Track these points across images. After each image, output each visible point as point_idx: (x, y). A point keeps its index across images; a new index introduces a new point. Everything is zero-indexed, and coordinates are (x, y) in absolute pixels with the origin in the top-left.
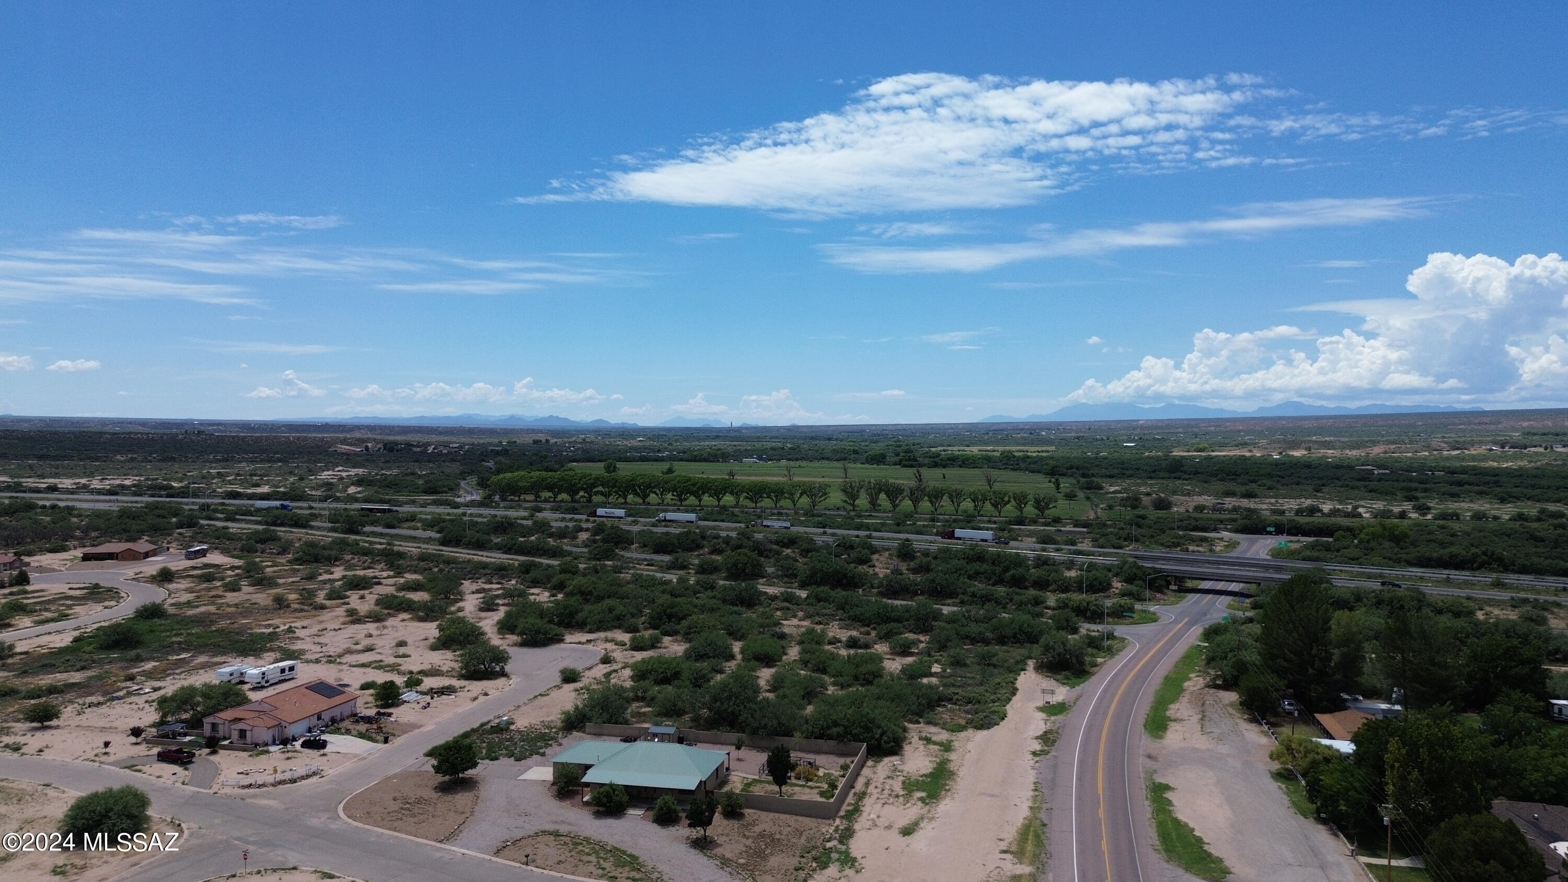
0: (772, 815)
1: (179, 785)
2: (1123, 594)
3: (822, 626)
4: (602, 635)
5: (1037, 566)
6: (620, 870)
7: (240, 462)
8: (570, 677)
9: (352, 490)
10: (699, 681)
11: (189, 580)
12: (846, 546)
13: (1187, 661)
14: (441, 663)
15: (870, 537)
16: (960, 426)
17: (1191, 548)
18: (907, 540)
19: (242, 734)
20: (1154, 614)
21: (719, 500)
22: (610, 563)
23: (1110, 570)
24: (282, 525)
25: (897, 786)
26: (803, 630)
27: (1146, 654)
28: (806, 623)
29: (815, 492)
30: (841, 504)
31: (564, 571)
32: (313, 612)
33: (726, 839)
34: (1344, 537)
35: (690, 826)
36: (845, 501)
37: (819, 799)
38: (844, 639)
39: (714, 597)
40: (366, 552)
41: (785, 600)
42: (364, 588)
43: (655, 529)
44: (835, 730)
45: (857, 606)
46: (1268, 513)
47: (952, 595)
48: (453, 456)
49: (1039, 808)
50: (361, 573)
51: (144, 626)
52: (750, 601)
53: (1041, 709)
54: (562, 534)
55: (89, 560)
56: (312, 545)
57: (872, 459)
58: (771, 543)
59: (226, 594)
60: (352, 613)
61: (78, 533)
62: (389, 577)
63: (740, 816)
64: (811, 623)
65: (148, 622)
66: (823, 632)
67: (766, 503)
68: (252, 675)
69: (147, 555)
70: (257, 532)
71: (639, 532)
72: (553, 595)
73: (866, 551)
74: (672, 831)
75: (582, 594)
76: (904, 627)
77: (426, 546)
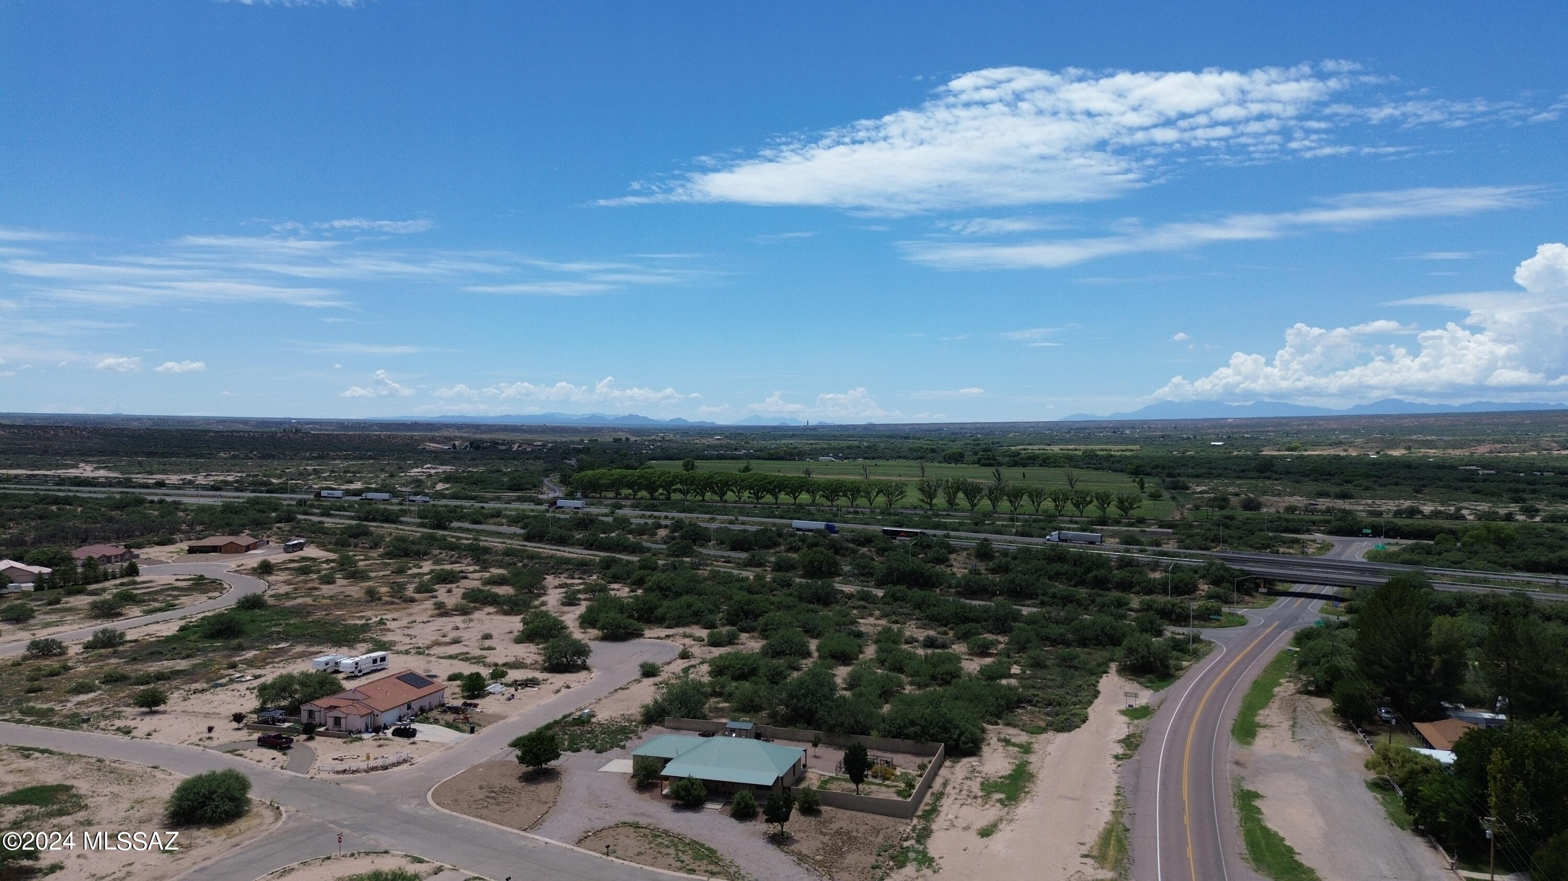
0: (848, 812)
1: (278, 769)
2: (1210, 597)
3: (899, 625)
4: (681, 630)
5: (1120, 567)
6: (698, 863)
7: (335, 459)
8: (649, 671)
9: (440, 486)
10: (775, 678)
11: (287, 572)
12: (923, 545)
13: (1277, 667)
14: (525, 656)
15: (947, 536)
16: (1041, 425)
17: (1281, 550)
18: (986, 540)
19: (337, 721)
20: (1242, 617)
21: (795, 498)
22: (688, 559)
23: (1196, 572)
24: (374, 520)
25: (976, 787)
26: (880, 628)
27: (1232, 659)
28: (883, 622)
29: (892, 491)
30: (918, 503)
31: (643, 567)
32: (404, 605)
33: (802, 835)
34: (1446, 540)
35: (767, 821)
36: (922, 500)
37: (896, 798)
38: (921, 639)
39: (791, 595)
40: (453, 547)
41: (862, 599)
42: (451, 582)
43: (732, 527)
44: (912, 730)
45: (935, 606)
46: (1364, 514)
47: (1031, 596)
48: (536, 454)
49: (1121, 813)
50: (448, 567)
51: (245, 616)
52: (826, 598)
53: (1123, 713)
54: (641, 531)
55: (195, 552)
56: (402, 539)
57: (949, 458)
58: (848, 541)
59: (322, 586)
60: (440, 606)
61: (184, 527)
62: (475, 572)
63: (817, 813)
64: (888, 622)
65: (250, 613)
66: (900, 631)
67: (843, 501)
68: (346, 665)
69: (248, 548)
70: (350, 527)
71: (717, 529)
72: (633, 591)
73: (944, 551)
74: (751, 826)
75: (661, 589)
76: (983, 627)
77: (511, 542)
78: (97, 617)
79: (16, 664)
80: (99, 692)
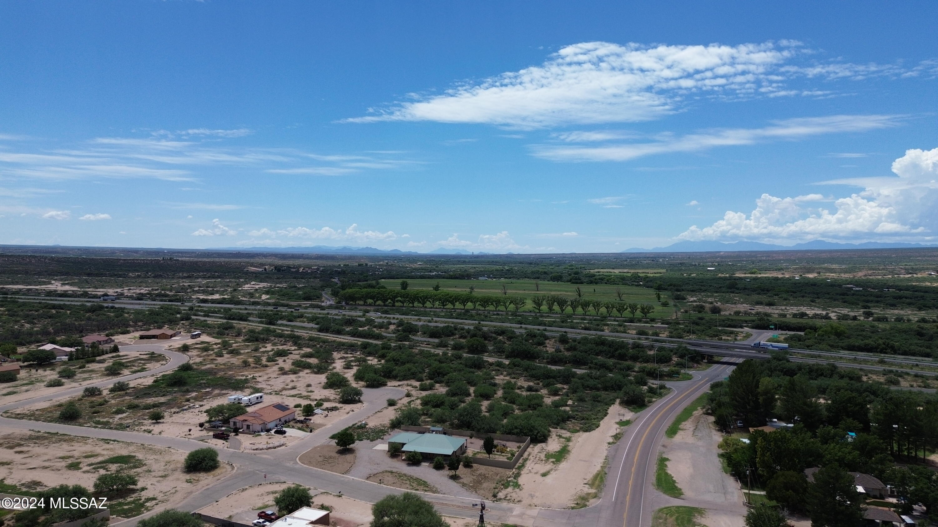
0: (485, 467)
1: (226, 448)
2: (678, 364)
3: (515, 380)
4: (405, 382)
5: (633, 348)
6: (419, 487)
7: (198, 278)
8: (391, 403)
9: (264, 297)
10: (453, 406)
11: (196, 350)
12: (532, 335)
13: (699, 400)
14: (330, 395)
15: (545, 330)
17: (723, 338)
18: (565, 332)
19: (248, 427)
20: (691, 375)
21: (464, 306)
22: (407, 343)
23: (672, 351)
24: (234, 319)
25: (543, 456)
26: (505, 381)
27: (679, 397)
28: (507, 378)
29: (518, 302)
30: (531, 309)
31: (383, 348)
32: (263, 369)
33: (464, 476)
34: (810, 333)
35: (449, 469)
36: (535, 307)
37: (506, 460)
38: (526, 387)
39: (461, 363)
40: (281, 336)
41: (498, 366)
42: (284, 356)
43: (430, 324)
44: (515, 431)
45: (534, 369)
47: (585, 364)
48: (314, 274)
49: (605, 467)
50: (281, 348)
51: (184, 374)
52: (479, 365)
53: (617, 423)
54: (381, 326)
55: (143, 338)
56: (252, 331)
57: (554, 278)
58: (492, 332)
59: (217, 358)
60: (281, 369)
61: (131, 323)
62: (295, 350)
63: (471, 467)
64: (510, 378)
65: (185, 373)
66: (515, 383)
67: (491, 308)
68: (245, 400)
69: (171, 336)
70: (223, 324)
71: (422, 326)
72: (379, 361)
73: (542, 338)
74: (441, 472)
75: (394, 360)
76: (557, 381)
77: (310, 332)
78: (108, 375)
79: (80, 400)
80: (127, 413)
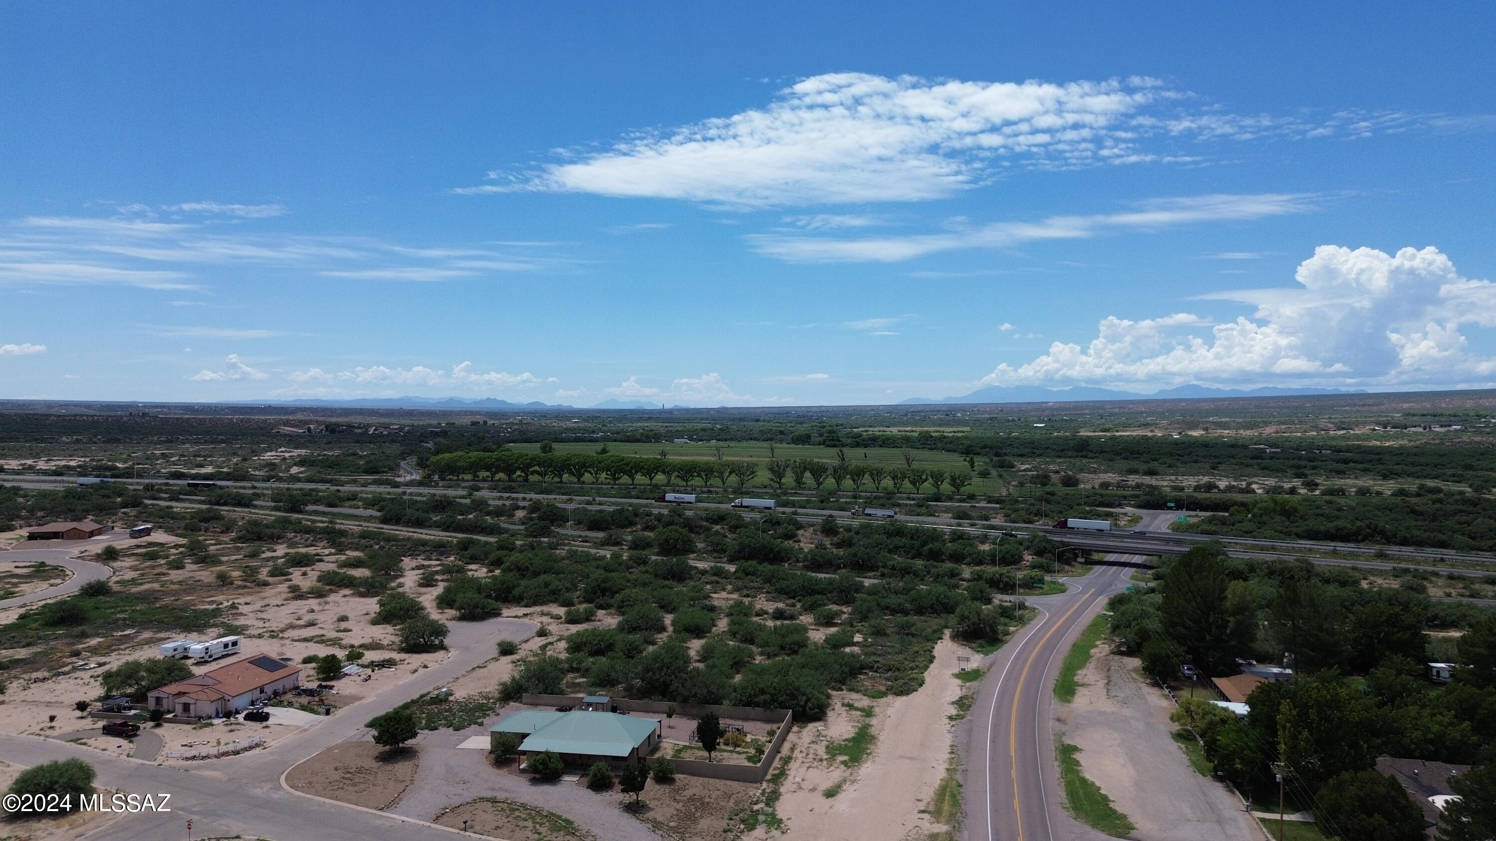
0: (702, 779)
1: (124, 757)
2: (1034, 567)
3: (750, 599)
4: (538, 609)
5: (953, 540)
6: (555, 834)
7: (184, 443)
8: (507, 649)
9: (294, 470)
10: (631, 652)
11: (133, 558)
12: (772, 522)
13: (1093, 630)
14: (382, 637)
15: (795, 513)
16: (881, 408)
18: (831, 516)
19: (186, 707)
20: (1063, 585)
21: (651, 479)
22: (546, 540)
23: (1021, 544)
24: (225, 504)
25: (821, 750)
26: (732, 602)
27: (1055, 623)
28: (735, 596)
29: (744, 470)
30: (766, 481)
31: (501, 548)
32: (257, 589)
33: (657, 803)
34: (1238, 512)
35: (623, 791)
36: (772, 480)
37: (747, 764)
38: (771, 611)
39: (647, 572)
40: (308, 531)
41: (715, 574)
42: (306, 565)
43: (589, 507)
44: (762, 698)
45: (784, 579)
46: (1168, 489)
47: (873, 568)
48: (393, 438)
49: (955, 770)
50: (303, 550)
51: (89, 603)
52: (680, 575)
53: (957, 676)
54: (499, 512)
55: (35, 539)
56: (255, 523)
57: (797, 439)
58: (702, 519)
59: (170, 572)
60: (294, 589)
61: (24, 513)
62: (330, 554)
63: (671, 781)
64: (740, 595)
65: (93, 599)
66: (751, 604)
67: (697, 481)
68: (196, 651)
69: (92, 534)
70: (201, 511)
71: (574, 510)
72: (491, 571)
73: (792, 527)
74: (607, 796)
75: (519, 569)
76: (828, 599)
77: (367, 524)
